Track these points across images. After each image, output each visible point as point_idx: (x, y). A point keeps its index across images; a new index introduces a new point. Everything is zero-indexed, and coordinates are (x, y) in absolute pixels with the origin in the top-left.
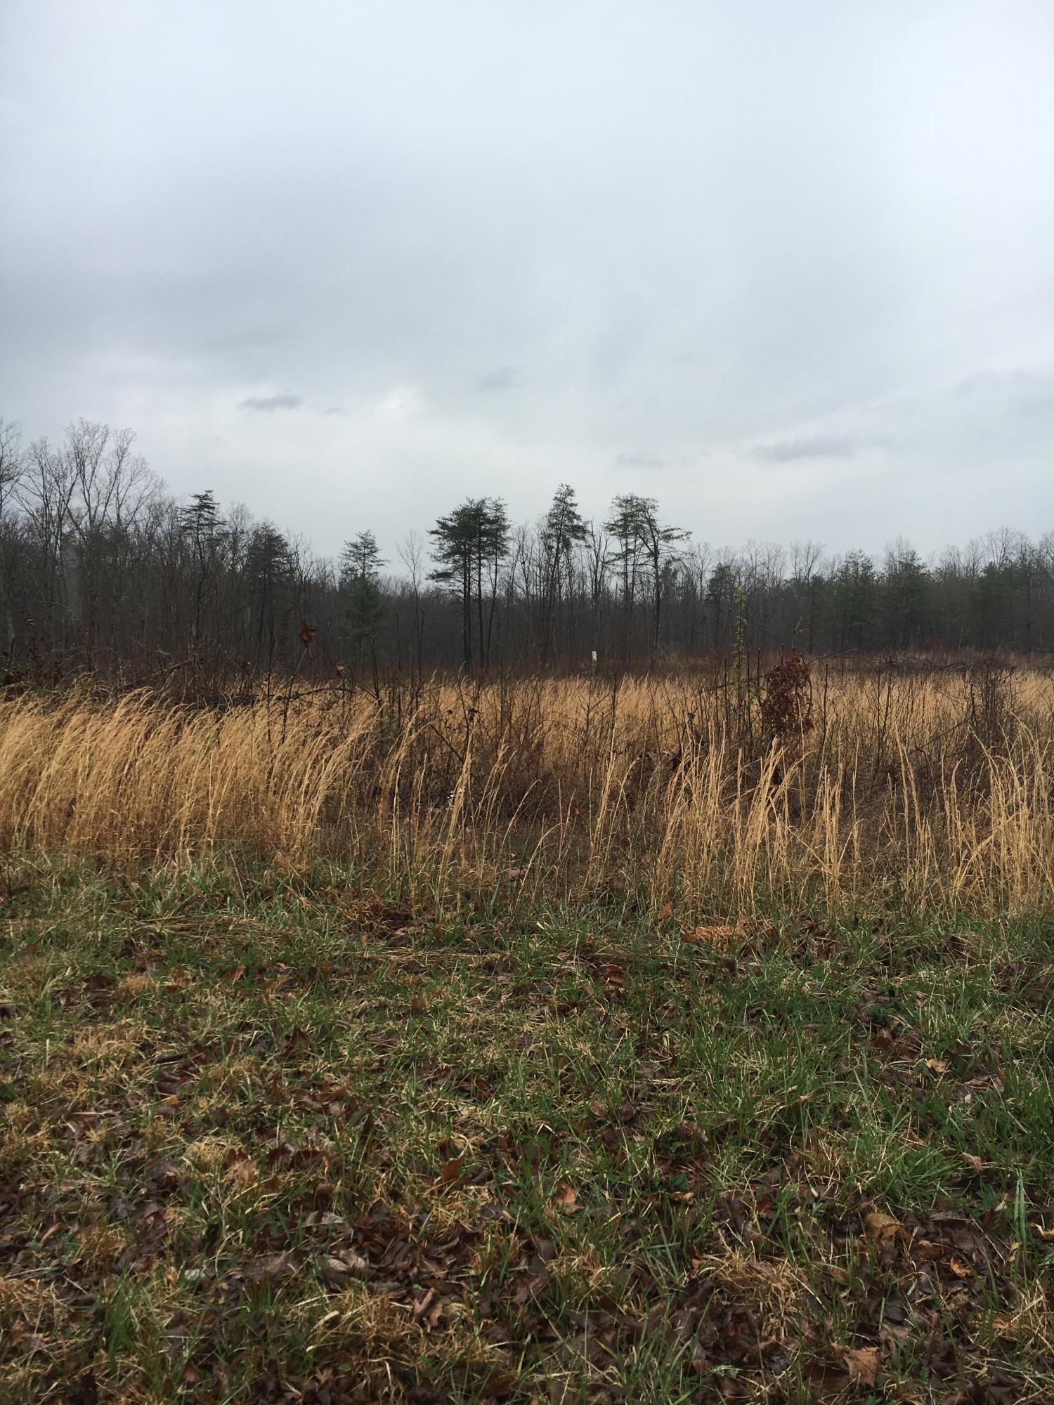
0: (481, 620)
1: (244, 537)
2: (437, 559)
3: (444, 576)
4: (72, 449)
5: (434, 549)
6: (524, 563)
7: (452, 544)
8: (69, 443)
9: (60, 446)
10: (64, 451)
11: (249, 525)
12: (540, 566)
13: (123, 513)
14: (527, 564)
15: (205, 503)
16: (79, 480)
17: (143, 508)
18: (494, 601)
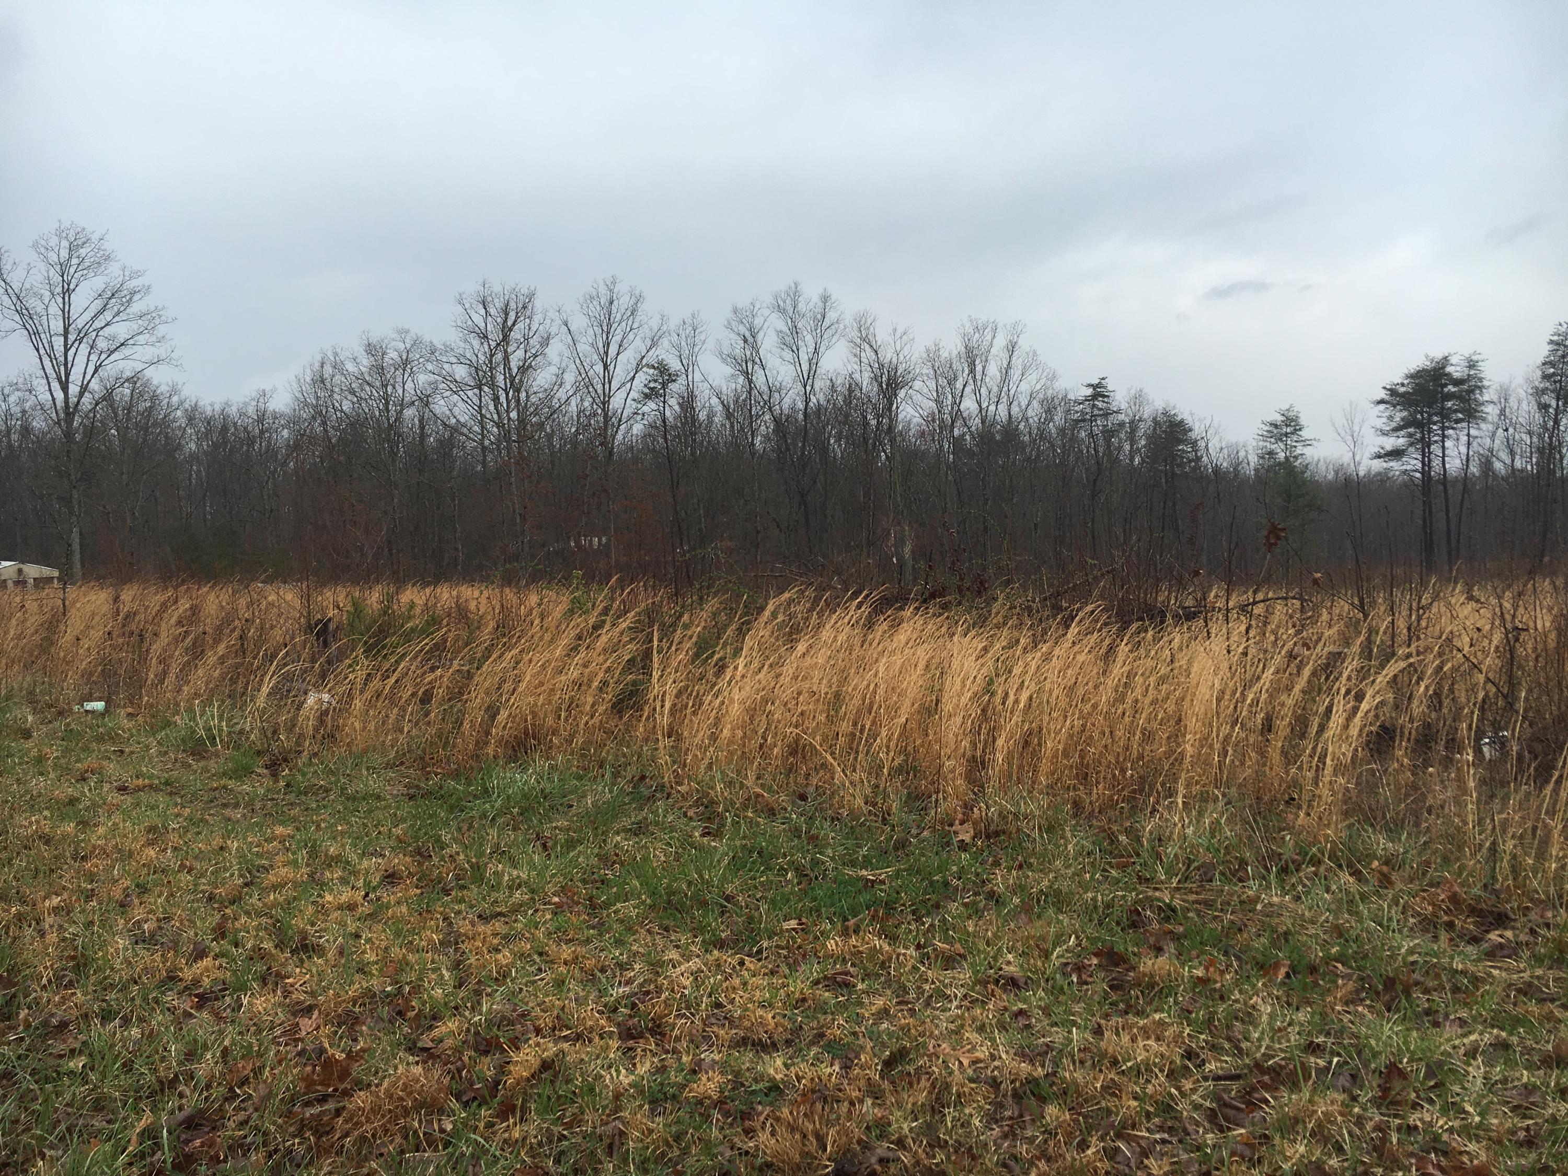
0: (1447, 506)
1: (1142, 425)
2: (1384, 434)
3: (1396, 454)
4: (963, 349)
5: (1380, 423)
6: (1506, 430)
7: (1405, 414)
8: (959, 344)
9: (952, 347)
10: (955, 353)
11: (1147, 413)
12: (1530, 433)
13: (1015, 410)
14: (1511, 430)
15: (1099, 392)
16: (971, 382)
17: (1035, 403)
18: (1465, 480)
